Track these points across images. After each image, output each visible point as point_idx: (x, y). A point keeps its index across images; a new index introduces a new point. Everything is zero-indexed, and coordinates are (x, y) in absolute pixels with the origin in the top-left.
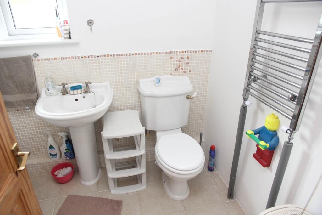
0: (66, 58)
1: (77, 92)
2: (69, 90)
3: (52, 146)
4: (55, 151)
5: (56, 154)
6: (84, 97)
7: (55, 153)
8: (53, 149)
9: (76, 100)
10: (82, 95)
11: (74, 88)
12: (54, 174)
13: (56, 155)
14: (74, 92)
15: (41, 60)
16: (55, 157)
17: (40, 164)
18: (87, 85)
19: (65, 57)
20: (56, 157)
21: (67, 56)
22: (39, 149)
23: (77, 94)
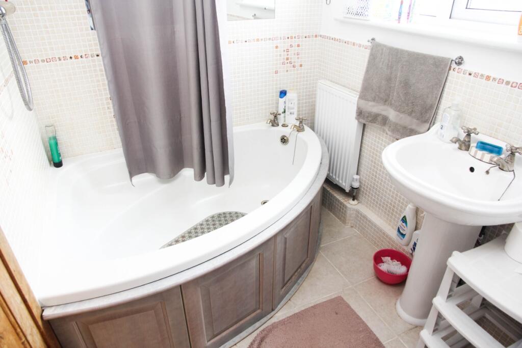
0: (508, 83)
1: (483, 155)
2: (473, 145)
3: (406, 219)
4: (405, 229)
5: (405, 235)
6: (487, 172)
7: (404, 233)
8: (404, 224)
9: (472, 170)
10: (488, 166)
11: (484, 146)
12: (383, 258)
13: (403, 235)
14: (476, 153)
15: (464, 72)
16: (401, 236)
17: (381, 231)
18: (513, 154)
19: (508, 80)
20: (402, 238)
21: (512, 80)
22: (393, 210)
23: (480, 160)
